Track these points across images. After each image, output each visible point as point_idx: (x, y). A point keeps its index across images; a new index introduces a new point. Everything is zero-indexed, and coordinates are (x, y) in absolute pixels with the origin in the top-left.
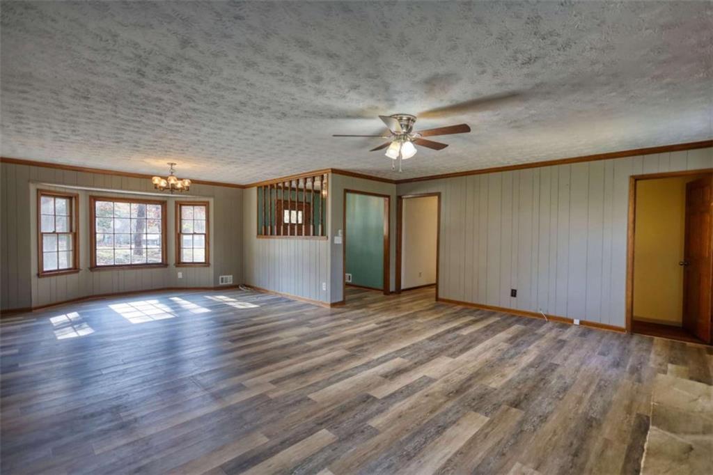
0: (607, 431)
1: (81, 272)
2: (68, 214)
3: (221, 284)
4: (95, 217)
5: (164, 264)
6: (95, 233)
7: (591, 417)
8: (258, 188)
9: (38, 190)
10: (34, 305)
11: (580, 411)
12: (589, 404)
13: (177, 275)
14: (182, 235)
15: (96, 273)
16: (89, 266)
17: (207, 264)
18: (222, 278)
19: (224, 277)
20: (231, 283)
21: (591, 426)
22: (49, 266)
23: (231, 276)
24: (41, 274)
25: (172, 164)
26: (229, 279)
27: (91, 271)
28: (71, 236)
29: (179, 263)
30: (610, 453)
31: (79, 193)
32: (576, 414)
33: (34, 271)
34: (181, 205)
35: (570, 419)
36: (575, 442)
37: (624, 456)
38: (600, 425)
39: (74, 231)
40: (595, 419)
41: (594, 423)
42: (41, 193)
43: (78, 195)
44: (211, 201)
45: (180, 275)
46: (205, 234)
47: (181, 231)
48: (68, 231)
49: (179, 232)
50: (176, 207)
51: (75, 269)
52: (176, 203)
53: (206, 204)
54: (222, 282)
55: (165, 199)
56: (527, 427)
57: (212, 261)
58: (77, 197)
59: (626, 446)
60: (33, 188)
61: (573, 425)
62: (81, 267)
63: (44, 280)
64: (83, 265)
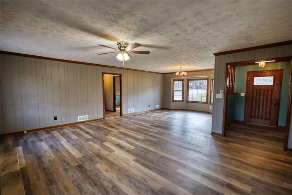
0: (42, 184)
1: (184, 102)
5: (207, 103)
6: (188, 91)
7: (53, 185)
10: (171, 108)
11: (59, 183)
12: (61, 191)
13: (209, 107)
16: (186, 100)
21: (49, 181)
22: (175, 99)
24: (173, 101)
25: (181, 67)
27: (187, 102)
28: (182, 91)
29: (210, 103)
30: (35, 177)
32: (59, 181)
33: (171, 100)
35: (59, 177)
36: (48, 171)
37: (30, 179)
38: (47, 184)
40: (51, 185)
41: (49, 183)
42: (174, 80)
49: (211, 90)
50: (211, 81)
51: (182, 101)
52: (211, 79)
55: (208, 78)
56: (65, 164)
58: (184, 80)
59: (31, 183)
61: (55, 175)
62: (184, 100)
63: (174, 103)
64: (185, 100)
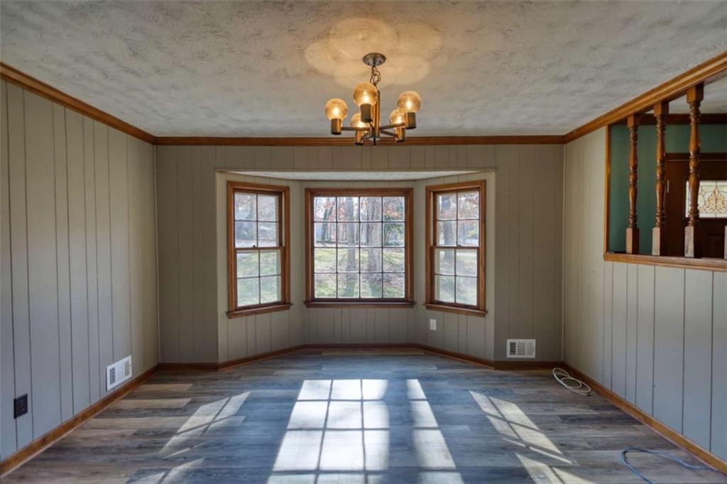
1: (291, 307)
2: (277, 220)
3: (509, 356)
4: (313, 222)
5: (408, 302)
6: (313, 248)
8: (610, 127)
9: (229, 183)
10: (222, 359)
13: (427, 324)
14: (436, 250)
15: (313, 310)
16: (304, 299)
17: (480, 310)
18: (513, 345)
19: (516, 341)
20: (533, 356)
22: (246, 298)
23: (534, 341)
24: (234, 311)
26: (527, 348)
27: (308, 306)
28: (279, 251)
29: (432, 303)
31: (290, 184)
33: (222, 307)
34: (436, 194)
39: (284, 245)
42: (235, 188)
43: (288, 188)
44: (491, 178)
45: (433, 325)
46: (478, 249)
47: (435, 243)
48: (278, 246)
49: (432, 244)
50: (428, 198)
51: (284, 304)
52: (428, 190)
53: (480, 187)
54: (513, 351)
55: (410, 185)
57: (490, 305)
58: (287, 190)
60: (221, 181)
62: (292, 300)
63: (238, 322)
64: (296, 296)
